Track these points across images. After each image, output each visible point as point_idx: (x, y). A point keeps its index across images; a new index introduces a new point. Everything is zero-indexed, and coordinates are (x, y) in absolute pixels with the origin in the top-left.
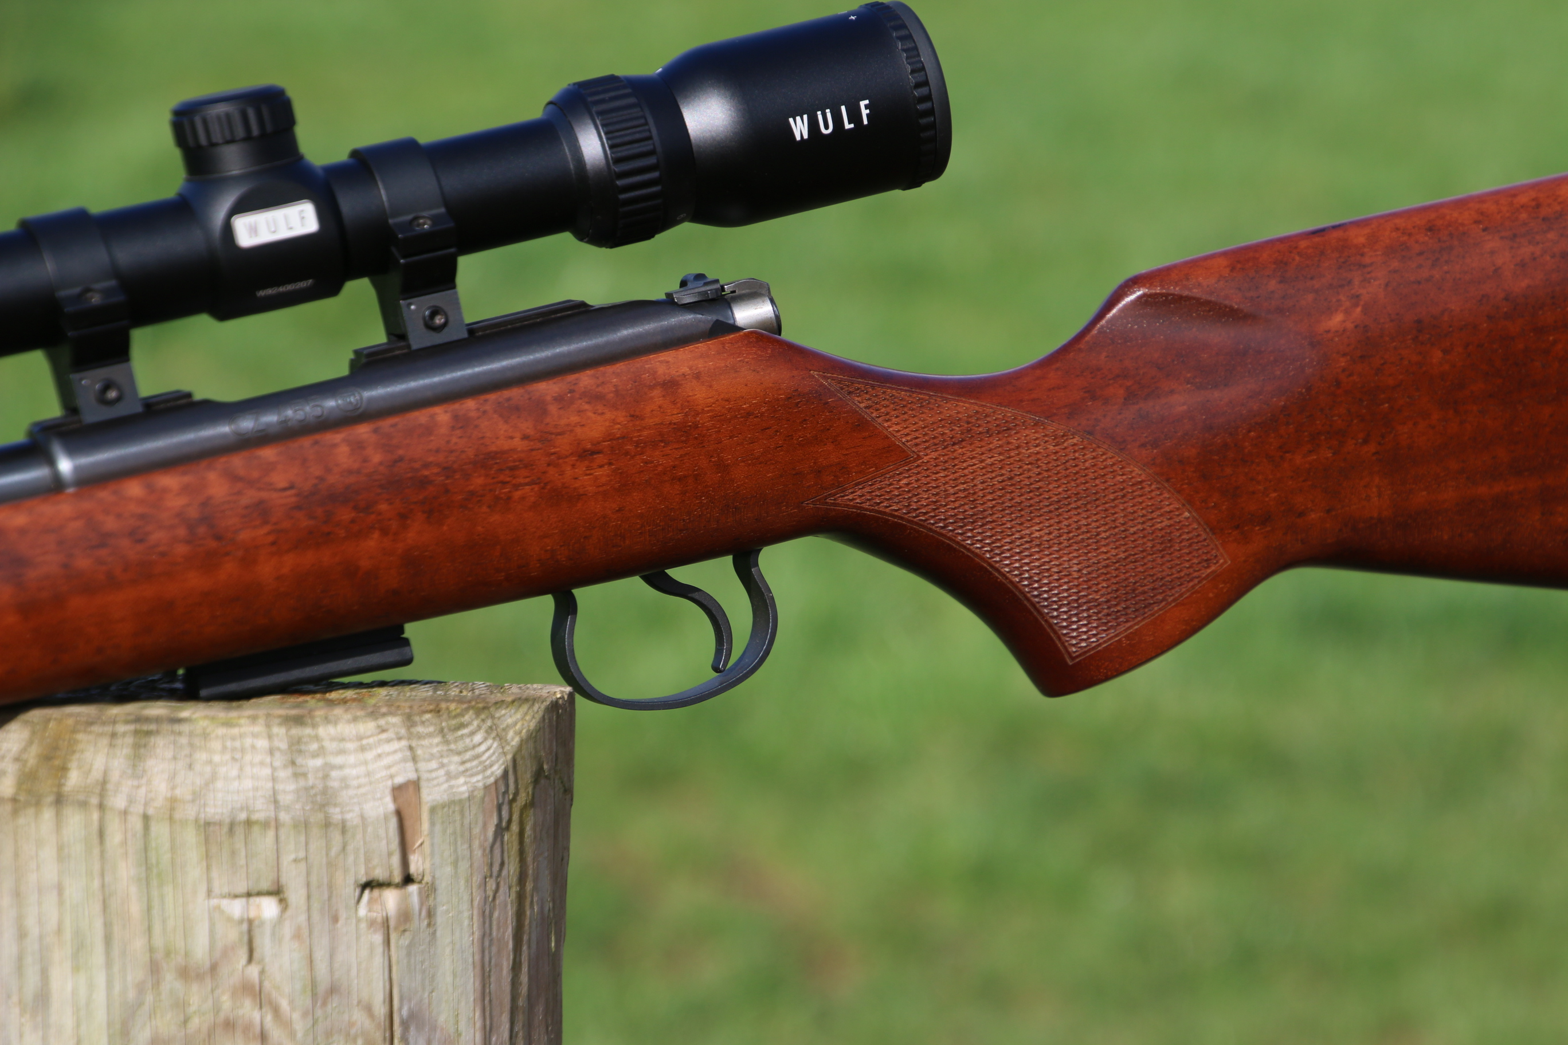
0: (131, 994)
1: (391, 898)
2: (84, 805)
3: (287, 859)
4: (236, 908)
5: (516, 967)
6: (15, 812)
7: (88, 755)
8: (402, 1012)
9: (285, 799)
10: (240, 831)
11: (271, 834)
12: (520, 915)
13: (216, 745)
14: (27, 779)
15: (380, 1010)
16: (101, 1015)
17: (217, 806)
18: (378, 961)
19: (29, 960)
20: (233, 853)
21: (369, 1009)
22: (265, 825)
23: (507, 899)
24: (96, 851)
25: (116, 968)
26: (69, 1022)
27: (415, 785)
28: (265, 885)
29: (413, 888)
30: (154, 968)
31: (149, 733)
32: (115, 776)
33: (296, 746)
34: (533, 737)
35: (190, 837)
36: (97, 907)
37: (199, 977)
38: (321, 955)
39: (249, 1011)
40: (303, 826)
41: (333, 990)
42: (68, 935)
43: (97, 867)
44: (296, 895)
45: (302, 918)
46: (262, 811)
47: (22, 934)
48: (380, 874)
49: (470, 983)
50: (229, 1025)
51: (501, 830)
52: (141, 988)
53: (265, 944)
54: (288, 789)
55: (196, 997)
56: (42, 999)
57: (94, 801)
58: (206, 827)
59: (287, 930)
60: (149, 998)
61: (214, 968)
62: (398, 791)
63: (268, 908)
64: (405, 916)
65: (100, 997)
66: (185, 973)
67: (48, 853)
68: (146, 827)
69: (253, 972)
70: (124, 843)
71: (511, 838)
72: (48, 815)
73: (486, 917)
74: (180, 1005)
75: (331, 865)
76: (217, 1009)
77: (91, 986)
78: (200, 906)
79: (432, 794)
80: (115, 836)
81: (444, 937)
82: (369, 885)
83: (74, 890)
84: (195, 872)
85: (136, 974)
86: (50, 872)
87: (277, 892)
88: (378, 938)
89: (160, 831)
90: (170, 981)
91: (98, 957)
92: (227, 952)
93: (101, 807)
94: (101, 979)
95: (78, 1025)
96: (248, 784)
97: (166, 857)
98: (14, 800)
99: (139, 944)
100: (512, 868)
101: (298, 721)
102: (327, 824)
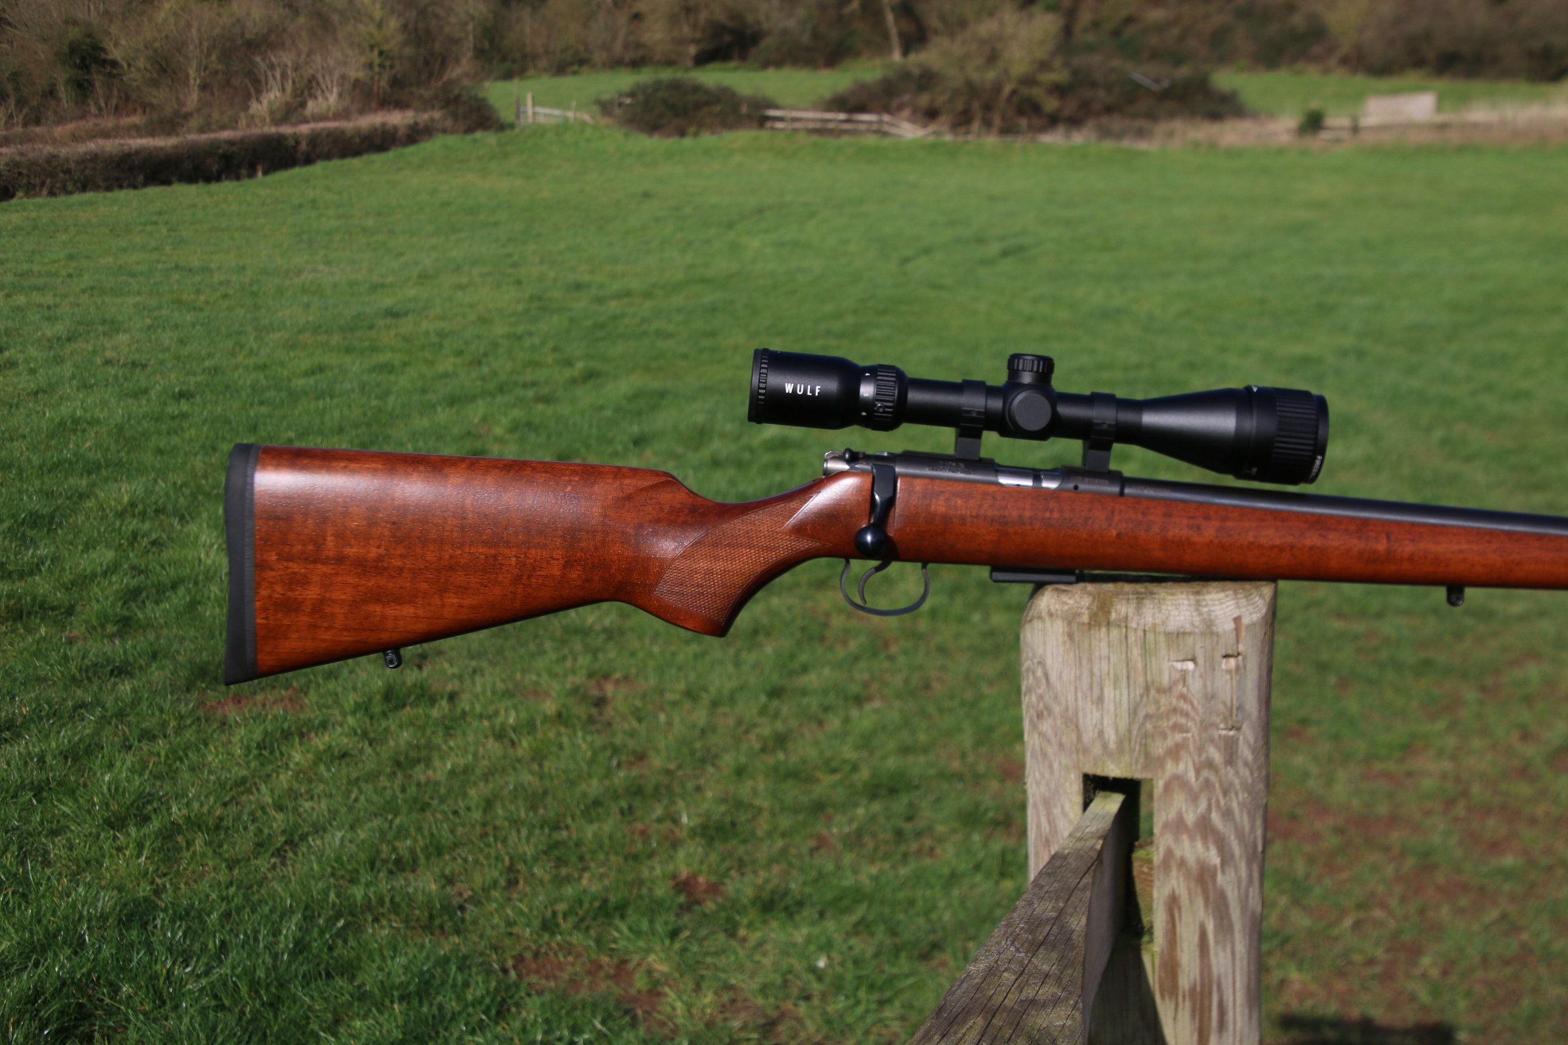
0: (1138, 698)
1: (1234, 661)
2: (1119, 626)
3: (1198, 647)
4: (1179, 666)
6: (1090, 629)
7: (1119, 607)
8: (1236, 704)
9: (1197, 623)
10: (1181, 636)
11: (1192, 638)
13: (1169, 603)
14: (1093, 616)
15: (1229, 704)
16: (1125, 706)
17: (1172, 627)
18: (1228, 685)
19: (1095, 685)
20: (1178, 645)
21: (1225, 704)
22: (1190, 634)
23: (1265, 660)
24: (1124, 644)
25: (1132, 688)
26: (1112, 708)
27: (1240, 617)
28: (1190, 657)
29: (1240, 658)
30: (1147, 689)
31: (1142, 599)
32: (1130, 615)
33: (1198, 603)
34: (1272, 599)
35: (1162, 639)
36: (1124, 665)
37: (1165, 692)
38: (1209, 684)
39: (1183, 705)
40: (1203, 634)
41: (1213, 697)
42: (1112, 675)
43: (1124, 650)
44: (1201, 660)
45: (1202, 670)
46: (1188, 628)
47: (1092, 675)
48: (1230, 652)
49: (1255, 692)
50: (1175, 710)
51: (1265, 634)
52: (1142, 696)
53: (1190, 679)
54: (1197, 620)
55: (1163, 700)
56: (1100, 700)
57: (1123, 624)
58: (1168, 635)
59: (1197, 674)
60: (1145, 699)
61: (1170, 689)
62: (1235, 620)
63: (1190, 666)
64: (1237, 668)
65: (1125, 699)
66: (1159, 691)
67: (1104, 645)
68: (1145, 634)
69: (1185, 690)
70: (1136, 641)
72: (1104, 630)
73: (1260, 668)
74: (1157, 703)
75: (1213, 649)
76: (1171, 704)
77: (1121, 695)
78: (1165, 665)
79: (1246, 621)
80: (1132, 638)
81: (1249, 674)
82: (1225, 656)
83: (1114, 658)
84: (1163, 652)
85: (1139, 691)
86: (1104, 651)
87: (1193, 660)
88: (1228, 677)
89: (1150, 636)
90: (1153, 692)
91: (1124, 684)
92: (1176, 682)
93: (1126, 627)
94: (1125, 692)
95: (1116, 709)
96: (1182, 618)
97: (1152, 646)
98: (1089, 624)
99: (1141, 680)
101: (1198, 593)
102: (1212, 633)
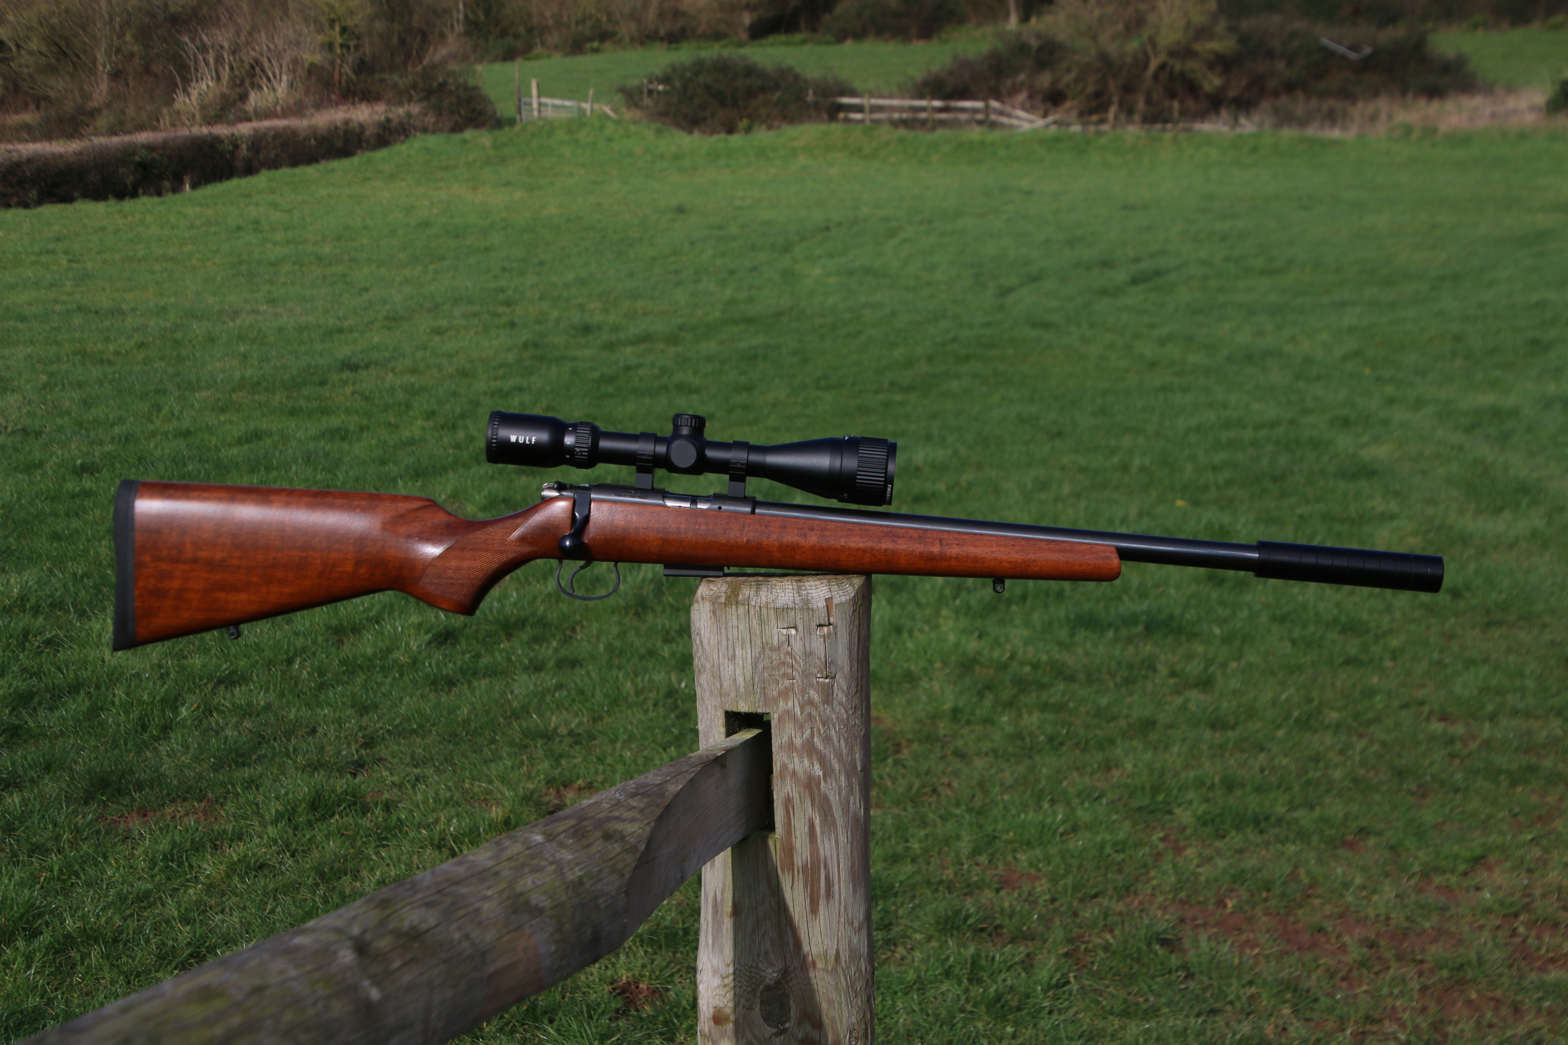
0: (758, 655)
1: (825, 629)
2: (744, 604)
3: (798, 619)
4: (784, 631)
5: (858, 650)
6: (726, 607)
7: (744, 591)
8: (829, 660)
9: (797, 602)
10: (785, 611)
11: (794, 611)
12: (859, 636)
13: (778, 588)
14: (728, 598)
15: (823, 659)
16: (749, 661)
17: (779, 604)
18: (822, 646)
19: (730, 646)
20: (784, 617)
21: (820, 659)
22: (792, 609)
23: (855, 630)
24: (747, 616)
25: (753, 648)
26: (741, 663)
27: (831, 598)
28: (792, 626)
29: (831, 626)
30: (763, 648)
31: (761, 585)
32: (751, 596)
33: (799, 588)
34: (862, 586)
35: (772, 612)
36: (748, 632)
37: (775, 650)
38: (807, 645)
39: (788, 659)
40: (801, 609)
41: (810, 654)
42: (740, 639)
43: (748, 622)
44: (800, 628)
45: (802, 635)
46: (791, 605)
47: (728, 639)
48: (822, 622)
49: (847, 653)
50: (783, 663)
51: (854, 611)
52: (760, 653)
53: (792, 641)
54: (797, 599)
55: (775, 656)
56: (734, 656)
57: (747, 603)
58: (776, 609)
59: (798, 638)
60: (762, 655)
61: (779, 648)
62: (826, 600)
63: (793, 632)
64: (829, 634)
65: (749, 656)
66: (771, 649)
67: (734, 617)
68: (761, 609)
69: (789, 649)
70: (755, 614)
71: (856, 614)
72: (734, 607)
73: (850, 635)
74: (770, 658)
75: (809, 620)
76: (780, 658)
77: (746, 653)
78: (775, 631)
79: (836, 601)
80: (752, 612)
81: (839, 641)
82: (820, 625)
83: (741, 628)
84: (774, 622)
85: (758, 649)
86: (735, 623)
87: (795, 627)
88: (822, 640)
89: (764, 611)
90: (767, 651)
91: (748, 645)
92: (782, 644)
93: (749, 605)
94: (749, 650)
95: (743, 663)
96: (787, 598)
97: (766, 619)
98: (725, 603)
99: (759, 641)
100: (857, 622)
101: (800, 581)
102: (808, 609)
